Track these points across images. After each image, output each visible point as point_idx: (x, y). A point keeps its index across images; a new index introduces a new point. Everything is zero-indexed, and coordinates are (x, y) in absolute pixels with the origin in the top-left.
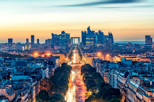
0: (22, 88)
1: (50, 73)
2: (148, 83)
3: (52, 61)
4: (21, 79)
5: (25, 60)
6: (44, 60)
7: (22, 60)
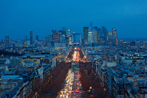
0: (10, 89)
1: (45, 72)
2: (142, 84)
3: (49, 59)
4: (10, 79)
5: (20, 59)
6: (41, 59)
7: (17, 58)
